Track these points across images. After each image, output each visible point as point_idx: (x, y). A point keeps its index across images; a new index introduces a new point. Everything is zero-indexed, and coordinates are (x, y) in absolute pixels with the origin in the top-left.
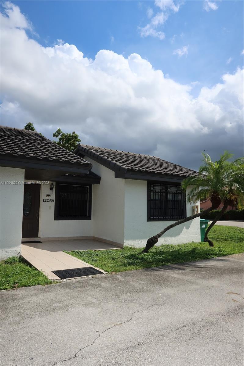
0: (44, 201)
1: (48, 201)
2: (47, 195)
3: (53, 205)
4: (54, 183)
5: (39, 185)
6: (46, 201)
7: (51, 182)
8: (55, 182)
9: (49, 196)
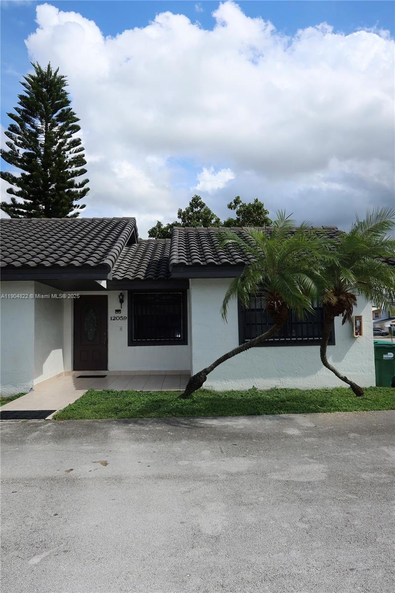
0: (113, 318)
1: (118, 318)
2: (116, 311)
3: (125, 324)
4: (126, 293)
5: (106, 297)
6: (115, 319)
7: (120, 292)
8: (127, 291)
9: (118, 311)
